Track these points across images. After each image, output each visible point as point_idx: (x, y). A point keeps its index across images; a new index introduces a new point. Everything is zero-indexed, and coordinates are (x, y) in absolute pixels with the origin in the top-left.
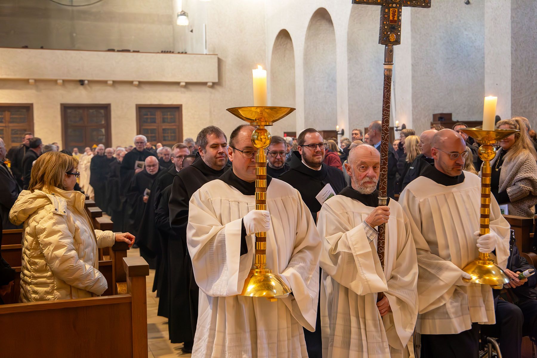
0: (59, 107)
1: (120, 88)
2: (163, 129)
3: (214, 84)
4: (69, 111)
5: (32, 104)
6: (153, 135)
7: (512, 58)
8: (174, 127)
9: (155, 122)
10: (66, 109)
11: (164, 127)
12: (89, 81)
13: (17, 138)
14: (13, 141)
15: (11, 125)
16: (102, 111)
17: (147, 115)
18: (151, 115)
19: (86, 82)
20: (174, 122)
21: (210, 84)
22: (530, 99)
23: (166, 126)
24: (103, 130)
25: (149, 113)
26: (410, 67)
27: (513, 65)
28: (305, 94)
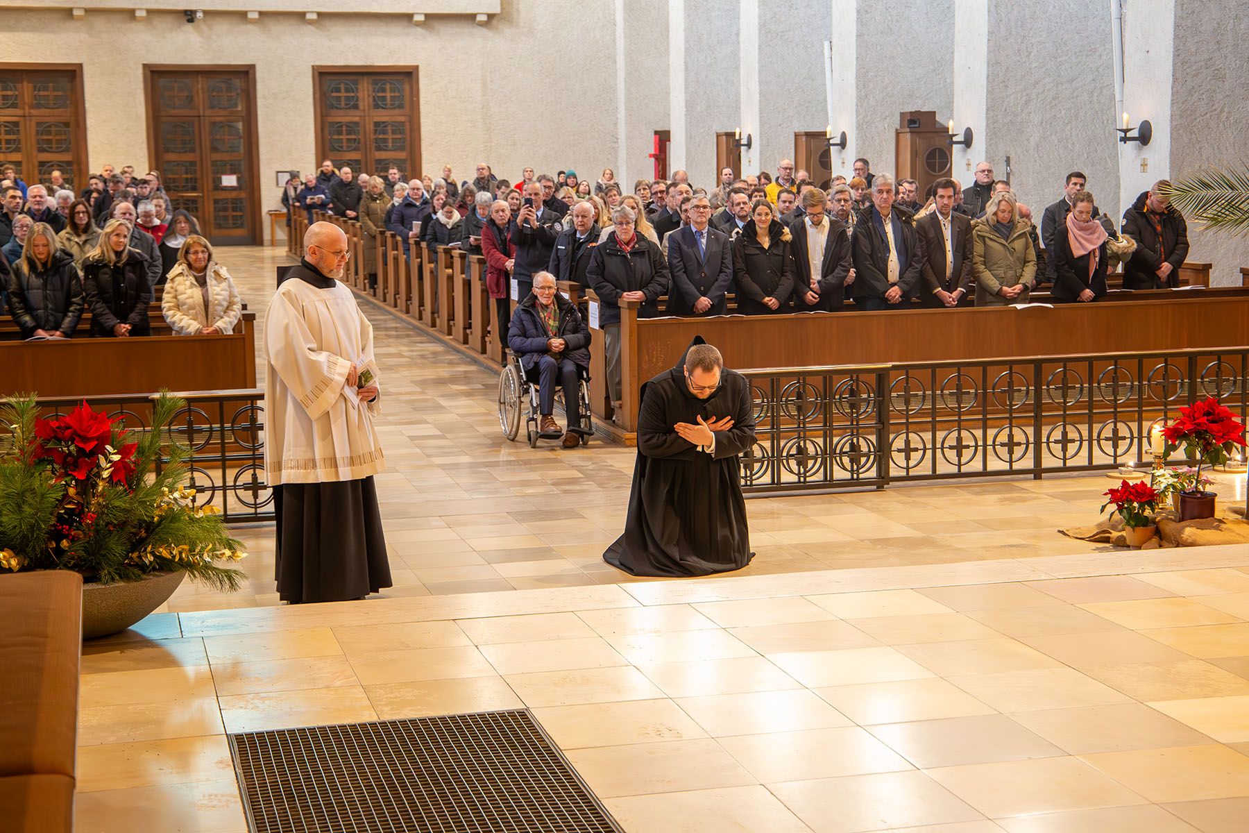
0: (140, 72)
1: (277, 28)
2: (377, 124)
3: (491, 16)
4: (162, 81)
5: (81, 65)
6: (353, 137)
7: (989, 21)
8: (402, 119)
9: (356, 107)
10: (157, 76)
11: (376, 119)
12: (206, 13)
13: (49, 141)
14: (41, 150)
15: (34, 112)
16: (237, 83)
17: (338, 90)
18: (347, 90)
19: (199, 15)
20: (401, 106)
21: (484, 18)
22: (1024, 99)
23: (382, 116)
24: (240, 125)
25: (342, 86)
26: (854, 16)
27: (990, 33)
28: (687, 50)
